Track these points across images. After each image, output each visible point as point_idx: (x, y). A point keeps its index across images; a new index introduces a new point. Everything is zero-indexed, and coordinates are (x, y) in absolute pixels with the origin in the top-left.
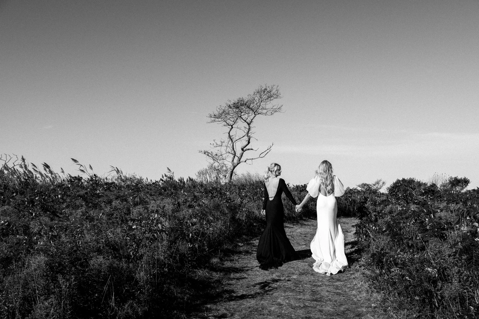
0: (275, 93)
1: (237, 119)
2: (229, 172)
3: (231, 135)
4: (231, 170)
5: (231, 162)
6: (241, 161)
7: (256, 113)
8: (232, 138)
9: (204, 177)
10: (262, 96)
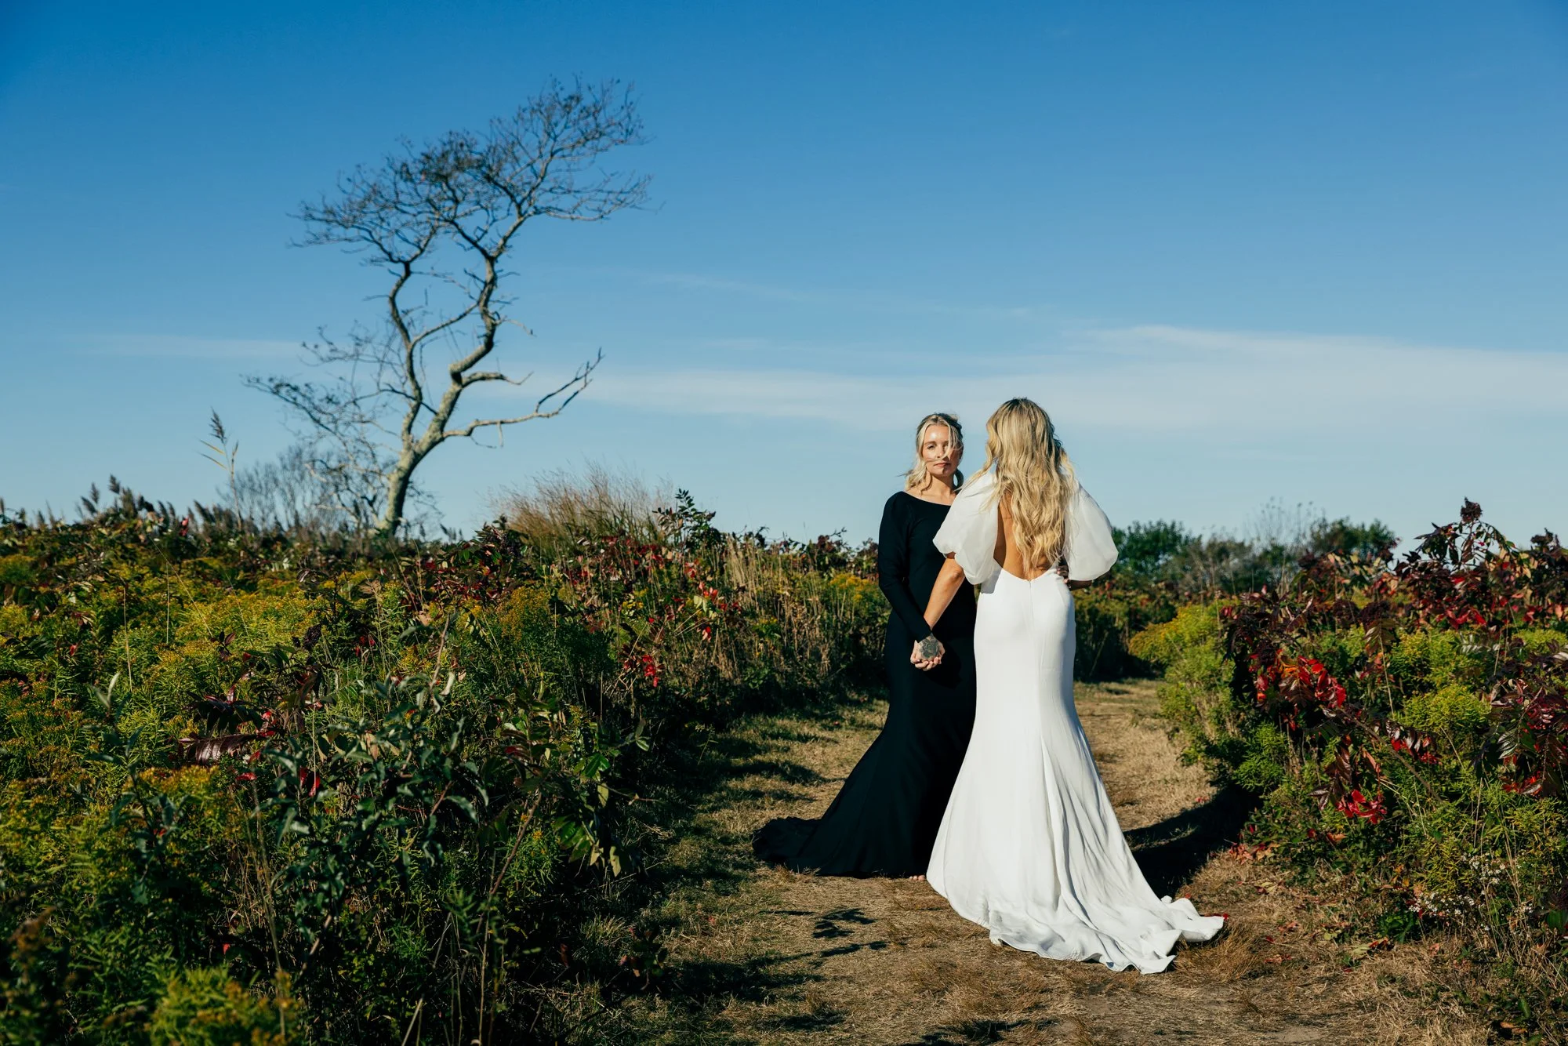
0: (616, 120)
1: (434, 232)
2: (389, 483)
3: (400, 307)
4: (401, 474)
5: (399, 433)
6: (447, 429)
7: (525, 206)
8: (405, 321)
9: (260, 503)
10: (557, 130)
